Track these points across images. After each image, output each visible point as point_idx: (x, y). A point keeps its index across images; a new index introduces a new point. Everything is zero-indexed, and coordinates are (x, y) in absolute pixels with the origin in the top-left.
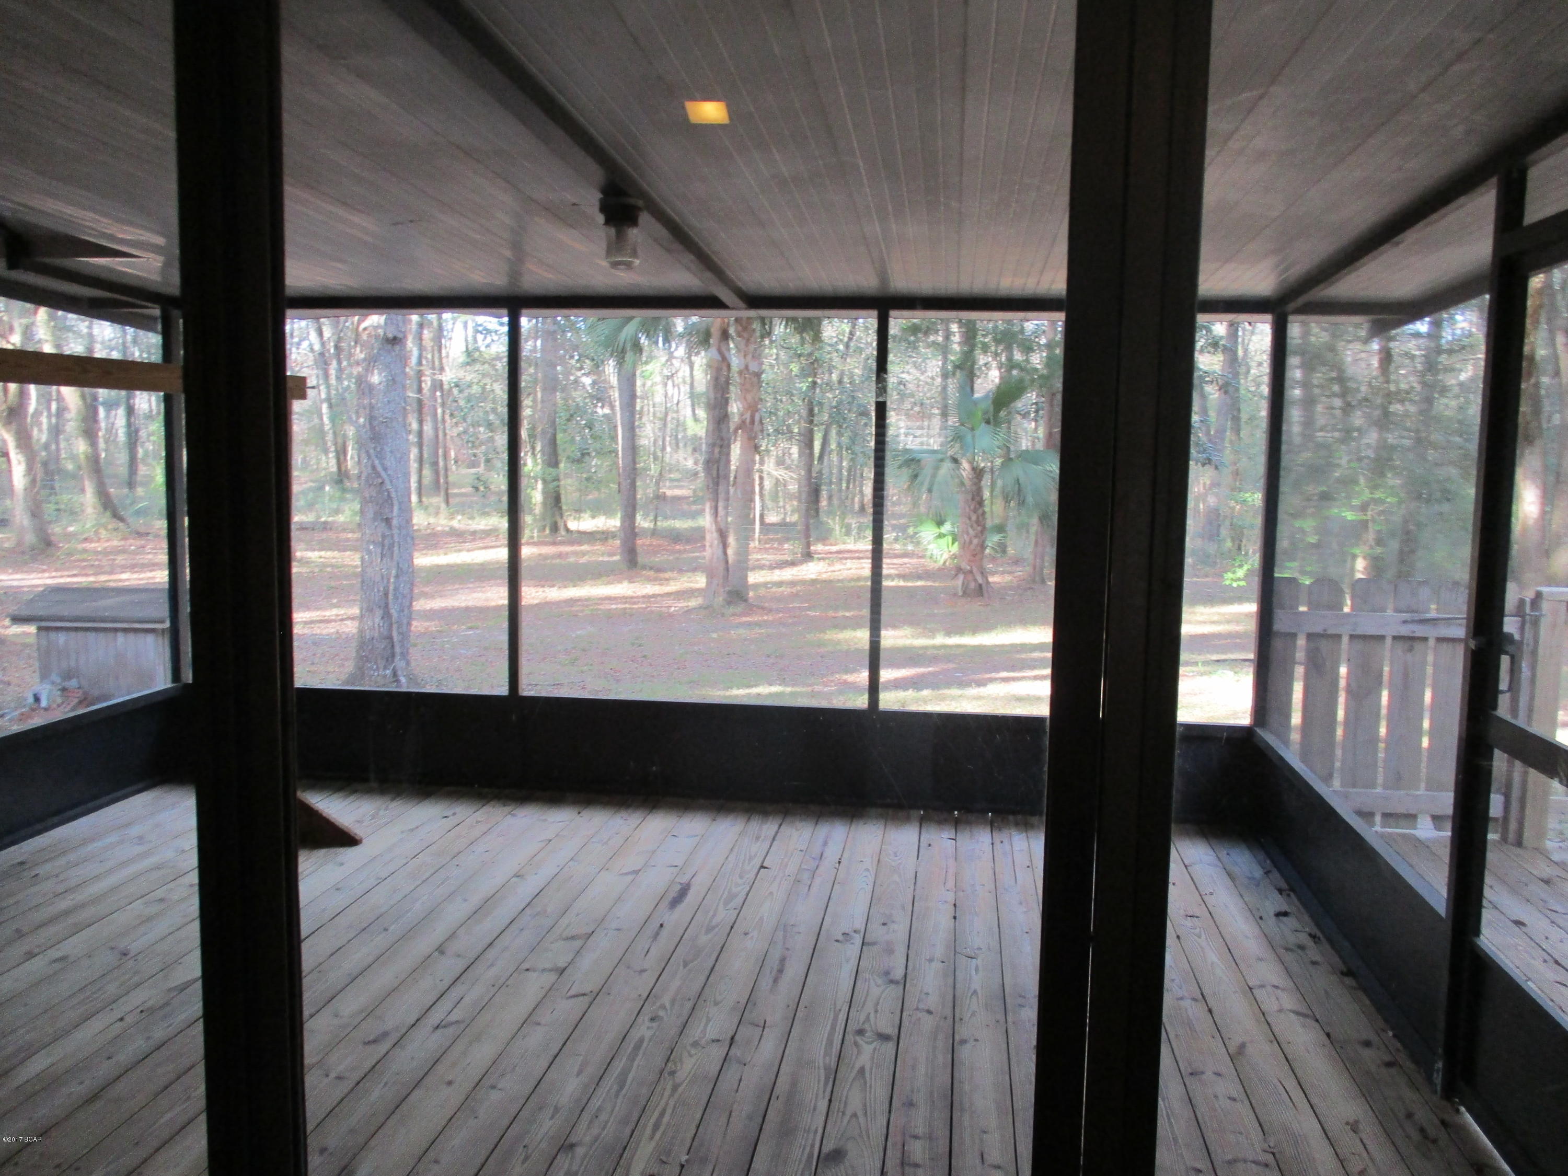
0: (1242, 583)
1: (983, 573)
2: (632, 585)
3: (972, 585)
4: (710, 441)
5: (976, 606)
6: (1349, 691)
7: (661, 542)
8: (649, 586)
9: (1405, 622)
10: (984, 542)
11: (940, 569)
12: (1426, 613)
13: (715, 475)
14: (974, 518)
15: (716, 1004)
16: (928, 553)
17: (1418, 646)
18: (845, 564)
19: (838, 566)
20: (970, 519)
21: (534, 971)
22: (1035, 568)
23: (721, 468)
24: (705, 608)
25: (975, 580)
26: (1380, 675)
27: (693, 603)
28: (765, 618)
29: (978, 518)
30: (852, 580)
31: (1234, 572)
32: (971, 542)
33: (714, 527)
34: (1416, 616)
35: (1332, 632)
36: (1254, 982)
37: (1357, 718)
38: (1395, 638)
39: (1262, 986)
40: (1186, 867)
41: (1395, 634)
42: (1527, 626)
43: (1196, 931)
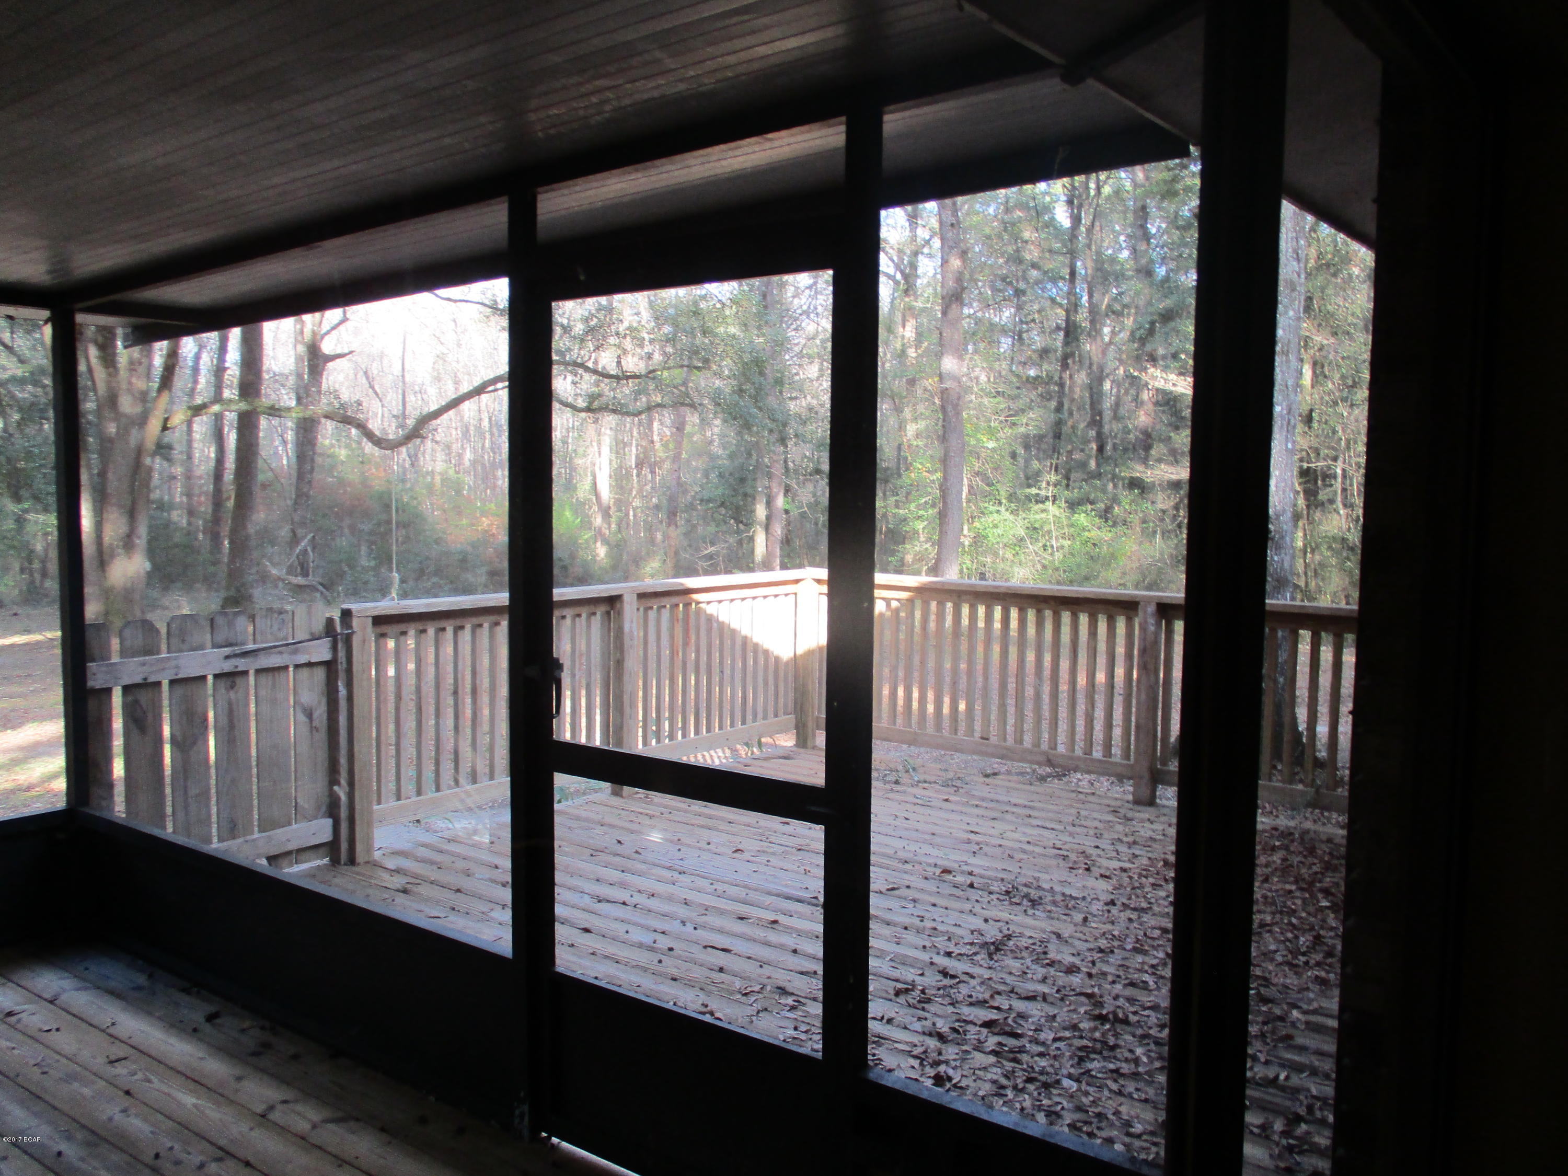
6: (174, 741)
9: (227, 657)
12: (244, 644)
17: (239, 681)
26: (206, 719)
34: (237, 650)
35: (152, 679)
36: (260, 1108)
37: (185, 771)
38: (216, 676)
39: (272, 1108)
40: (51, 1002)
41: (217, 672)
42: (340, 645)
43: (140, 1076)
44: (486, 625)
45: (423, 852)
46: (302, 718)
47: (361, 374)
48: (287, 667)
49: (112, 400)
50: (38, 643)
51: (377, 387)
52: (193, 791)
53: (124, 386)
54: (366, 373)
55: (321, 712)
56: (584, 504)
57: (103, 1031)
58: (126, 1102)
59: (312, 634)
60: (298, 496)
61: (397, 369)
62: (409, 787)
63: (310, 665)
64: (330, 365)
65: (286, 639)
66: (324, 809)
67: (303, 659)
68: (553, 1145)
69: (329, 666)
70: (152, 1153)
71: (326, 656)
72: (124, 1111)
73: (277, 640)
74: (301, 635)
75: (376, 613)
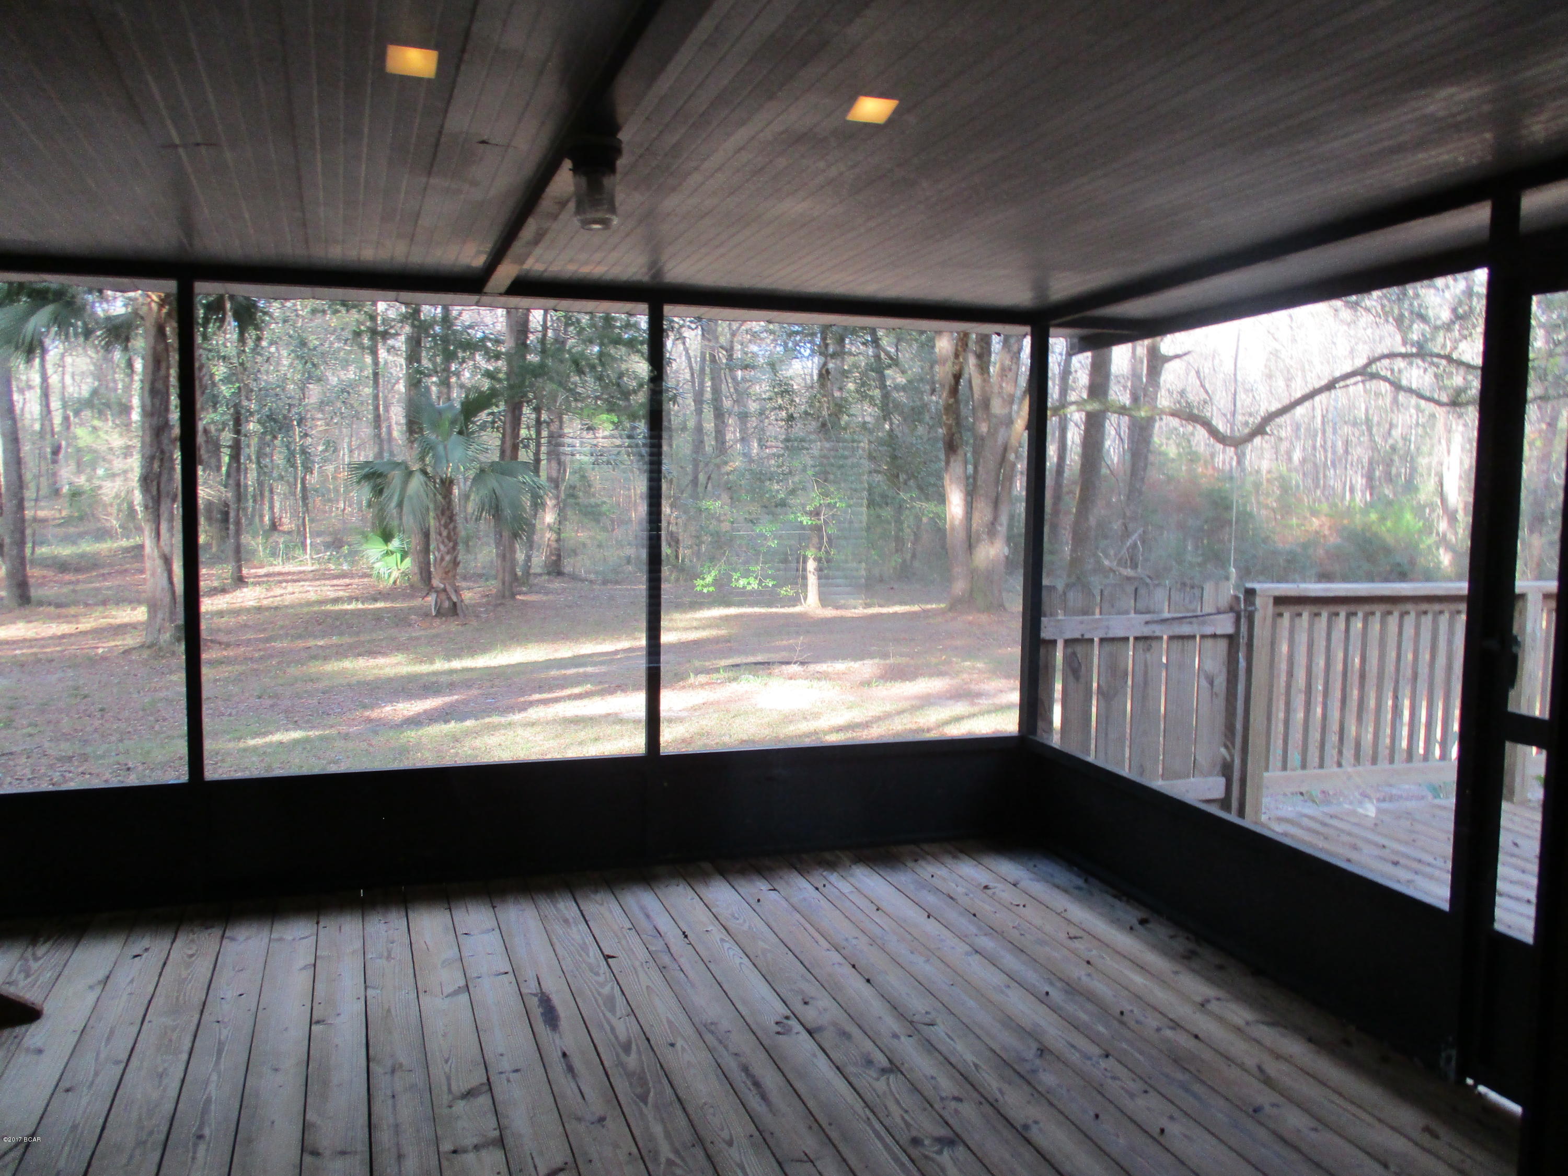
0: (712, 589)
1: (457, 591)
2: (31, 625)
3: (446, 604)
4: (148, 453)
5: (453, 626)
6: (1100, 692)
7: (45, 572)
8: (54, 625)
9: (1147, 623)
10: (455, 558)
11: (391, 589)
12: (1160, 613)
13: (155, 492)
14: (445, 533)
15: (730, 1143)
16: (375, 573)
17: (1154, 644)
18: (285, 588)
19: (278, 591)
20: (440, 534)
21: (465, 1151)
22: (504, 583)
23: (162, 486)
24: (149, 647)
25: (449, 598)
27: (130, 641)
28: (225, 653)
29: (449, 533)
30: (301, 605)
31: (704, 579)
32: (442, 559)
33: (156, 553)
34: (1155, 617)
35: (1087, 636)
36: (1199, 999)
37: (1107, 718)
38: (1136, 639)
39: (1208, 1001)
40: (1015, 885)
41: (1138, 635)
42: (1243, 620)
43: (1094, 952)
44: (1378, 614)
45: (1306, 822)
46: (1204, 683)
47: (1193, 373)
48: (1194, 637)
49: (986, 404)
50: (915, 613)
51: (1207, 386)
52: (1112, 736)
53: (996, 389)
54: (1198, 372)
55: (1221, 681)
56: (1424, 507)
57: (1059, 914)
58: (1090, 969)
59: (1218, 608)
60: (1130, 491)
61: (1228, 367)
62: (1295, 757)
63: (1215, 636)
64: (1167, 366)
65: (1194, 611)
66: (1218, 768)
67: (1209, 630)
68: (1480, 1094)
69: (1232, 639)
70: (1118, 1011)
71: (1229, 629)
72: (1089, 975)
73: (1188, 611)
74: (1208, 609)
75: (1277, 594)
